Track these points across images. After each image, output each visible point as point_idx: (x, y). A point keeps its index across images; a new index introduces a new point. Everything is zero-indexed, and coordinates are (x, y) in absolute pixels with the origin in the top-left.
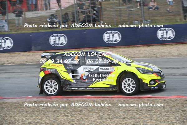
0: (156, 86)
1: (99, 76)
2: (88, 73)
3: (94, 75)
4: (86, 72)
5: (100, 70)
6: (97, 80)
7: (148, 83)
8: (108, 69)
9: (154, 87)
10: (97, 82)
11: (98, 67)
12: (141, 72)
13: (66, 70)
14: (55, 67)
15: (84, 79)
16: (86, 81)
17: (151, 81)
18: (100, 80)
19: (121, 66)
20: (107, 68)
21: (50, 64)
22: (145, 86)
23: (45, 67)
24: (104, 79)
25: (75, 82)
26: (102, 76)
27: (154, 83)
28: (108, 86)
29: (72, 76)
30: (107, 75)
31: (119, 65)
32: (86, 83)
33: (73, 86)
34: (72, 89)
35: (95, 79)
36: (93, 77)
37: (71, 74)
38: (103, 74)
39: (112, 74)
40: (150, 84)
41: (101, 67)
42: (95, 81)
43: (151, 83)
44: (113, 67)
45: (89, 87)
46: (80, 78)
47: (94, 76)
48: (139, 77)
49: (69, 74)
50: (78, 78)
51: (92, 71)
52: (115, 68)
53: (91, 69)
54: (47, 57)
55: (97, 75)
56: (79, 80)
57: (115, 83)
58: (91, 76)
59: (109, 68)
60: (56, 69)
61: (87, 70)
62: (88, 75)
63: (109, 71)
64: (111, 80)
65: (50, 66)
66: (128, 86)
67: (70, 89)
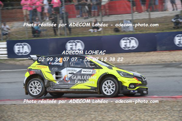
0: (136, 90)
1: (81, 78)
2: (71, 75)
3: (77, 76)
4: (69, 73)
5: (82, 72)
6: (79, 82)
7: (128, 86)
8: (90, 72)
9: (134, 91)
10: (79, 84)
11: (81, 69)
12: (122, 75)
13: (50, 72)
14: (40, 68)
15: (67, 80)
16: (69, 82)
17: (131, 84)
18: (81, 82)
19: (103, 69)
20: (89, 70)
21: (36, 66)
22: (125, 89)
23: (31, 68)
24: (86, 81)
25: (58, 84)
26: (84, 78)
27: (133, 86)
28: (89, 88)
29: (56, 77)
30: (89, 77)
31: (101, 68)
32: (68, 84)
33: (56, 87)
34: (55, 90)
35: (78, 81)
36: (75, 79)
37: (54, 76)
38: (85, 76)
39: (94, 76)
40: (129, 87)
41: (83, 70)
42: (77, 82)
43: (131, 86)
44: (95, 70)
45: (71, 88)
46: (63, 79)
47: (77, 78)
48: (119, 80)
49: (52, 75)
50: (62, 79)
51: (75, 72)
52: (97, 70)
53: (74, 71)
54: (34, 59)
55: (79, 77)
56: (62, 81)
57: (95, 85)
58: (74, 78)
59: (91, 70)
60: (41, 70)
61: (70, 72)
62: (71, 77)
63: (91, 73)
64: (92, 82)
65: (36, 67)
66: (108, 88)
67: (53, 90)
